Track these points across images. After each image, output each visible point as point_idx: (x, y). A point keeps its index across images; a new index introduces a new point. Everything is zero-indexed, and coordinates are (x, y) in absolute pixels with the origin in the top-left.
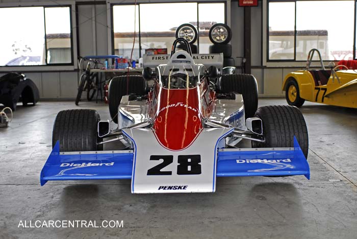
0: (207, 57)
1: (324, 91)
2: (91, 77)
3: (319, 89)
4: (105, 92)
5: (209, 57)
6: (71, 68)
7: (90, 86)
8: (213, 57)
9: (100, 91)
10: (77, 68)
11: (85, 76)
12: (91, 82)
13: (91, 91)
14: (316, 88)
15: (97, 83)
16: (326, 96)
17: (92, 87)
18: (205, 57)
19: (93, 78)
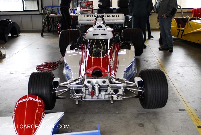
0: (116, 16)
1: (182, 32)
2: (49, 19)
3: (179, 30)
4: (58, 28)
5: (116, 15)
6: (38, 13)
7: (49, 24)
8: (119, 16)
9: (55, 27)
10: (41, 13)
11: (46, 19)
12: (50, 21)
13: (50, 27)
14: (178, 30)
15: (53, 22)
16: (183, 35)
17: (51, 24)
18: (114, 16)
19: (50, 19)
